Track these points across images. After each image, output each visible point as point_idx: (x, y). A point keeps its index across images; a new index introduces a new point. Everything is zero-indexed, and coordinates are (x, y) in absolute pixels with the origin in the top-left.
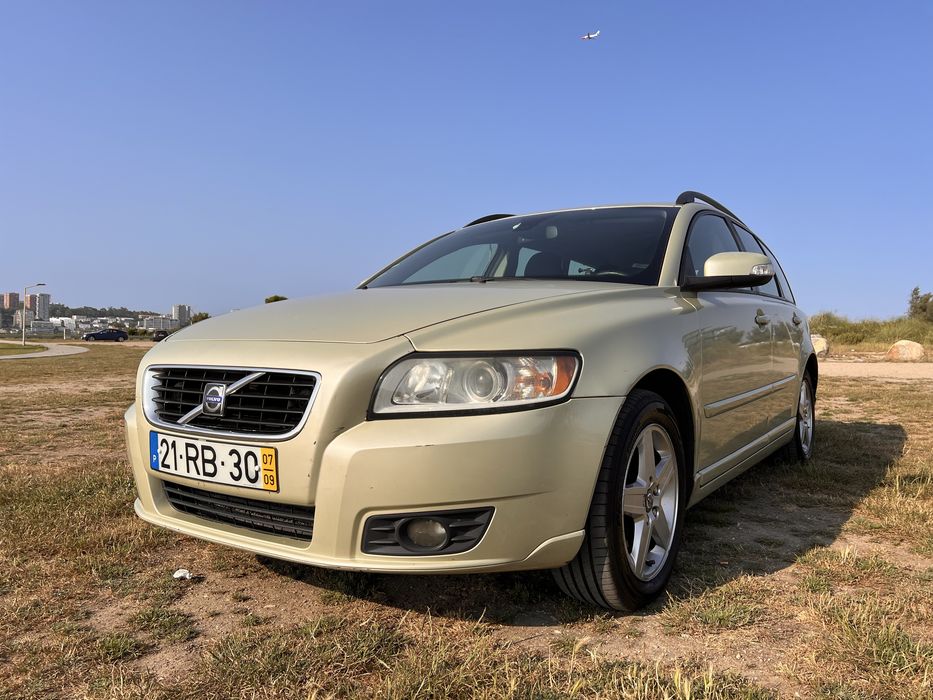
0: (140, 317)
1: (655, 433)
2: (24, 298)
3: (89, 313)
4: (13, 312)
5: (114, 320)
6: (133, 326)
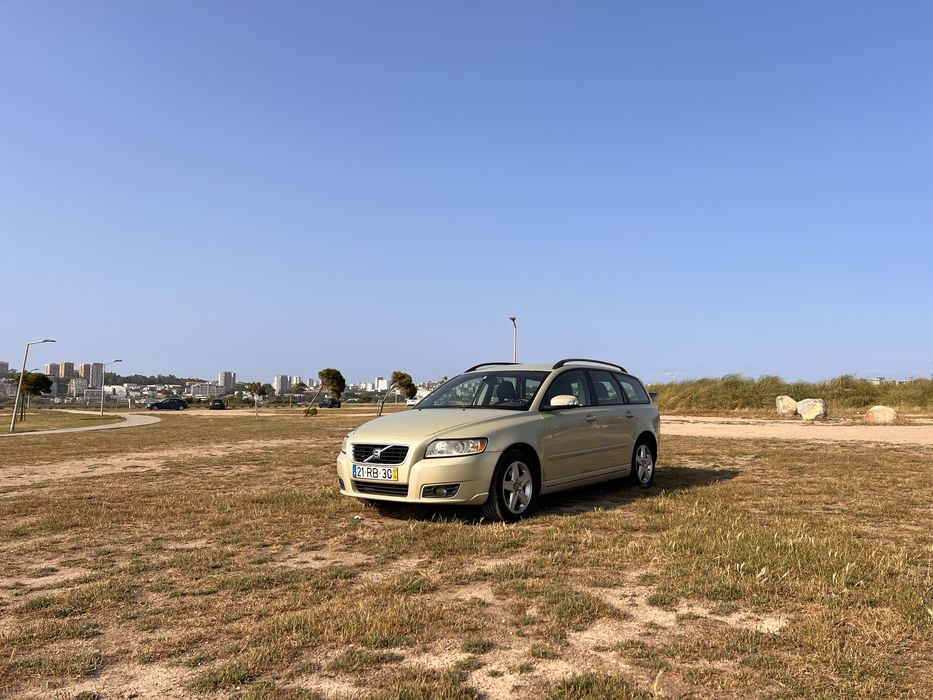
0: (187, 384)
1: (519, 465)
2: (78, 367)
3: (139, 381)
4: (68, 381)
5: (163, 387)
6: (180, 393)
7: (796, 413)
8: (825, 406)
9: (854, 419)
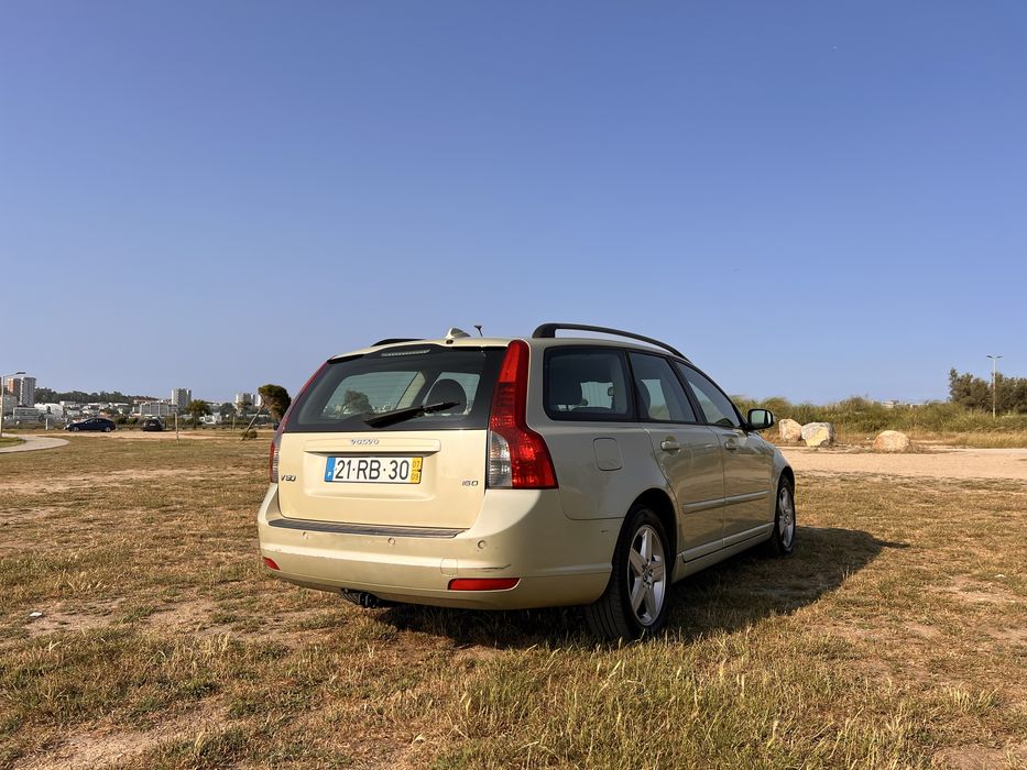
0: (135, 402)
2: (7, 382)
3: (79, 398)
5: (106, 406)
6: (127, 412)
7: (800, 439)
8: (832, 431)
9: (863, 445)
